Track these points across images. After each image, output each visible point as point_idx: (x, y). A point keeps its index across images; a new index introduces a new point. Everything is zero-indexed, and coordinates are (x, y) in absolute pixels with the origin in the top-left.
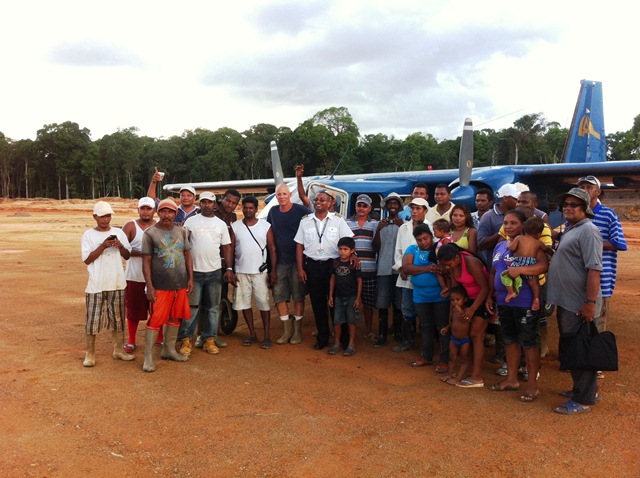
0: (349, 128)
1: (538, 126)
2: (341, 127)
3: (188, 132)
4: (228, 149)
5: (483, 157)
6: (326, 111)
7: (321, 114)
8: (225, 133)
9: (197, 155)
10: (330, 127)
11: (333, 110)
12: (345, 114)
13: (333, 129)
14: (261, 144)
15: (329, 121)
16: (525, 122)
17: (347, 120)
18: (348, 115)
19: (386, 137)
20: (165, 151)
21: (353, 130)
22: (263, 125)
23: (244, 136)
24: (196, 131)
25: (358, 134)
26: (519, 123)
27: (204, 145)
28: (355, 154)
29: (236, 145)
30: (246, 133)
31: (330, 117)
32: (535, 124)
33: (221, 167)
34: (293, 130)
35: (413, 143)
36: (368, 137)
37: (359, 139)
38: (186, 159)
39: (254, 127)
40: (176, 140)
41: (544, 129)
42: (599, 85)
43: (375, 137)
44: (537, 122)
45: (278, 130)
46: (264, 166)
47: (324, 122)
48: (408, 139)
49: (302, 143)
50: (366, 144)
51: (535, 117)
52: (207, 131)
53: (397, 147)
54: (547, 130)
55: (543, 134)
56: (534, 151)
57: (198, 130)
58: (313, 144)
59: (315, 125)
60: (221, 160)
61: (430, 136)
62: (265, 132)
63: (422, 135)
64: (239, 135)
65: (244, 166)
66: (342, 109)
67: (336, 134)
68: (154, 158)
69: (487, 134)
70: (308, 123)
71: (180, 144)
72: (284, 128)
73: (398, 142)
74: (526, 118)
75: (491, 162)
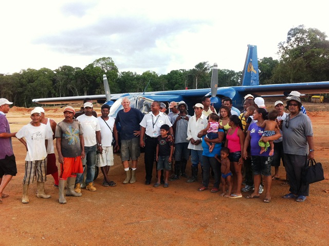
0: (113, 68)
1: (206, 68)
2: (108, 68)
3: (23, 70)
4: (47, 79)
5: (181, 83)
6: (100, 59)
7: (98, 61)
8: (44, 71)
9: (29, 83)
10: (103, 68)
11: (104, 59)
12: (111, 61)
13: (104, 69)
14: (64, 76)
15: (102, 65)
16: (200, 66)
17: (112, 64)
18: (112, 61)
19: (132, 73)
20: (10, 81)
21: (115, 69)
22: (66, 66)
23: (55, 72)
24: (28, 70)
25: (117, 71)
26: (197, 66)
27: (32, 77)
28: (116, 82)
29: (50, 77)
30: (56, 71)
31: (102, 62)
33: (42, 89)
34: (82, 69)
35: (146, 76)
36: (123, 73)
37: (118, 74)
38: (22, 85)
39: (61, 67)
40: (16, 75)
41: (209, 69)
42: (256, 47)
43: (126, 73)
44: (206, 66)
45: (74, 69)
46: (67, 88)
47: (99, 65)
48: (143, 74)
49: (88, 76)
50: (122, 76)
51: (205, 63)
52: (34, 70)
53: (138, 78)
55: (208, 72)
56: (205, 80)
57: (28, 69)
58: (94, 77)
59: (95, 66)
60: (42, 86)
61: (154, 73)
62: (67, 70)
63: (150, 72)
64: (52, 72)
65: (55, 88)
66: (109, 58)
67: (106, 71)
68: (4, 85)
69: (182, 72)
70: (91, 66)
71: (18, 77)
72: (77, 68)
73: (138, 76)
74: (201, 64)
75: (184, 86)
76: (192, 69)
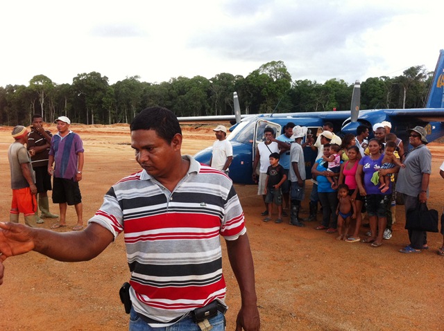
0: (284, 76)
1: (421, 74)
2: (278, 75)
3: (173, 79)
4: (200, 91)
5: (381, 97)
6: (268, 63)
7: (265, 66)
8: (198, 80)
9: (179, 95)
10: (271, 75)
11: (273, 63)
12: (282, 66)
13: (273, 77)
14: (223, 87)
15: (270, 71)
16: (412, 71)
17: (283, 70)
18: (284, 66)
19: (311, 82)
20: (157, 92)
21: (287, 77)
22: (224, 74)
23: (211, 82)
24: (179, 78)
25: (290, 80)
26: (407, 72)
27: (184, 88)
28: (288, 94)
29: (205, 88)
30: (212, 79)
31: (270, 68)
32: (419, 73)
33: (195, 103)
34: (245, 77)
35: (330, 86)
36: (297, 82)
37: (291, 83)
38: (171, 98)
39: (218, 75)
40: (165, 84)
41: (425, 77)
43: (302, 82)
44: (420, 72)
45: (234, 78)
46: (224, 102)
47: (267, 72)
48: (326, 83)
49: (251, 86)
50: (296, 87)
51: (419, 68)
52: (186, 78)
53: (318, 89)
54: (428, 77)
55: (425, 80)
56: (417, 93)
57: (180, 78)
58: (259, 87)
59: (260, 73)
60: (195, 99)
61: (342, 81)
62: (225, 79)
63: (337, 80)
64: (208, 81)
65: (210, 102)
66: (280, 62)
67: (275, 80)
68: (150, 97)
69: (384, 80)
70: (256, 73)
71: (167, 87)
72: (238, 76)
73: (319, 85)
74: (412, 69)
75: (386, 100)
76: (398, 76)
